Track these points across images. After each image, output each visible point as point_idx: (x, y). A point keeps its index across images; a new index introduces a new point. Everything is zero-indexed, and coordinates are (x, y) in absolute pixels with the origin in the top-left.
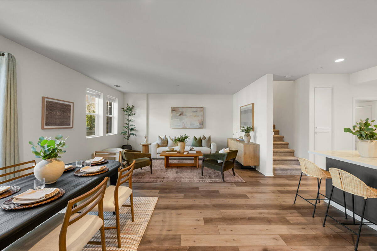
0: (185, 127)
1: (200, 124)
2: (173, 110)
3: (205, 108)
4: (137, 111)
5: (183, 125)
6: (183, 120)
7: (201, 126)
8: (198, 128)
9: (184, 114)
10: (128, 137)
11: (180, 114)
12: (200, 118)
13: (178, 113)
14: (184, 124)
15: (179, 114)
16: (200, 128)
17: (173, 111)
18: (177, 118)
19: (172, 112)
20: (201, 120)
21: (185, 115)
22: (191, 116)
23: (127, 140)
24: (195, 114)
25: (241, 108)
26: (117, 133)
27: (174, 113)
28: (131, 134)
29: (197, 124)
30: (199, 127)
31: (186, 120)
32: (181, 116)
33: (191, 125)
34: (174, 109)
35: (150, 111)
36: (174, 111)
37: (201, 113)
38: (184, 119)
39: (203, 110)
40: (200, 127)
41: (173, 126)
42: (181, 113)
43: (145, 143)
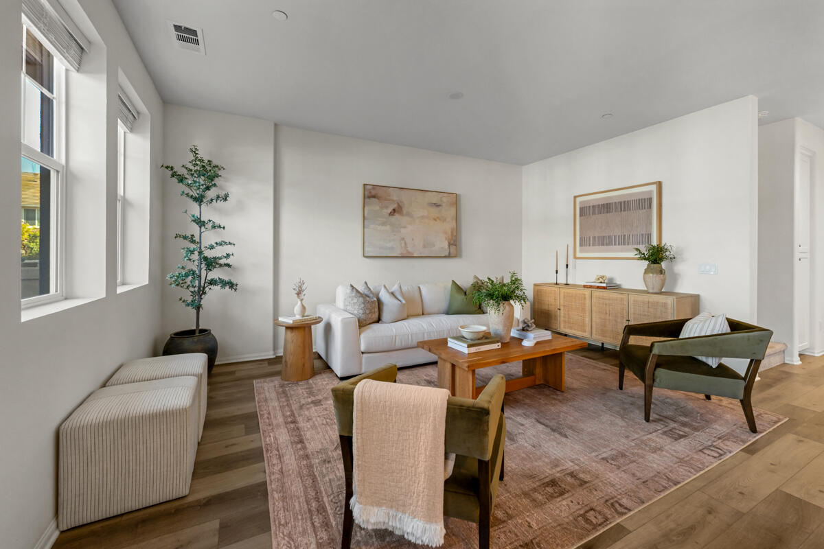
0: (409, 252)
1: (450, 244)
2: (372, 194)
3: (460, 195)
4: (233, 186)
5: (403, 245)
6: (403, 230)
7: (453, 250)
8: (445, 257)
9: (405, 211)
10: (201, 292)
11: (394, 210)
12: (449, 225)
13: (387, 207)
14: (405, 244)
15: (390, 210)
16: (449, 256)
17: (369, 197)
18: (384, 224)
19: (367, 200)
20: (452, 232)
21: (409, 214)
22: (423, 217)
23: (195, 311)
24: (434, 211)
25: (578, 200)
26: (147, 283)
27: (375, 206)
28: (213, 282)
29: (442, 245)
30: (447, 254)
31: (413, 231)
32: (397, 216)
33: (424, 246)
34: (373, 192)
35: (286, 192)
36: (374, 197)
37: (453, 211)
38: (405, 227)
39: (456, 200)
40: (449, 253)
41: (370, 251)
42: (395, 206)
43: (298, 317)
